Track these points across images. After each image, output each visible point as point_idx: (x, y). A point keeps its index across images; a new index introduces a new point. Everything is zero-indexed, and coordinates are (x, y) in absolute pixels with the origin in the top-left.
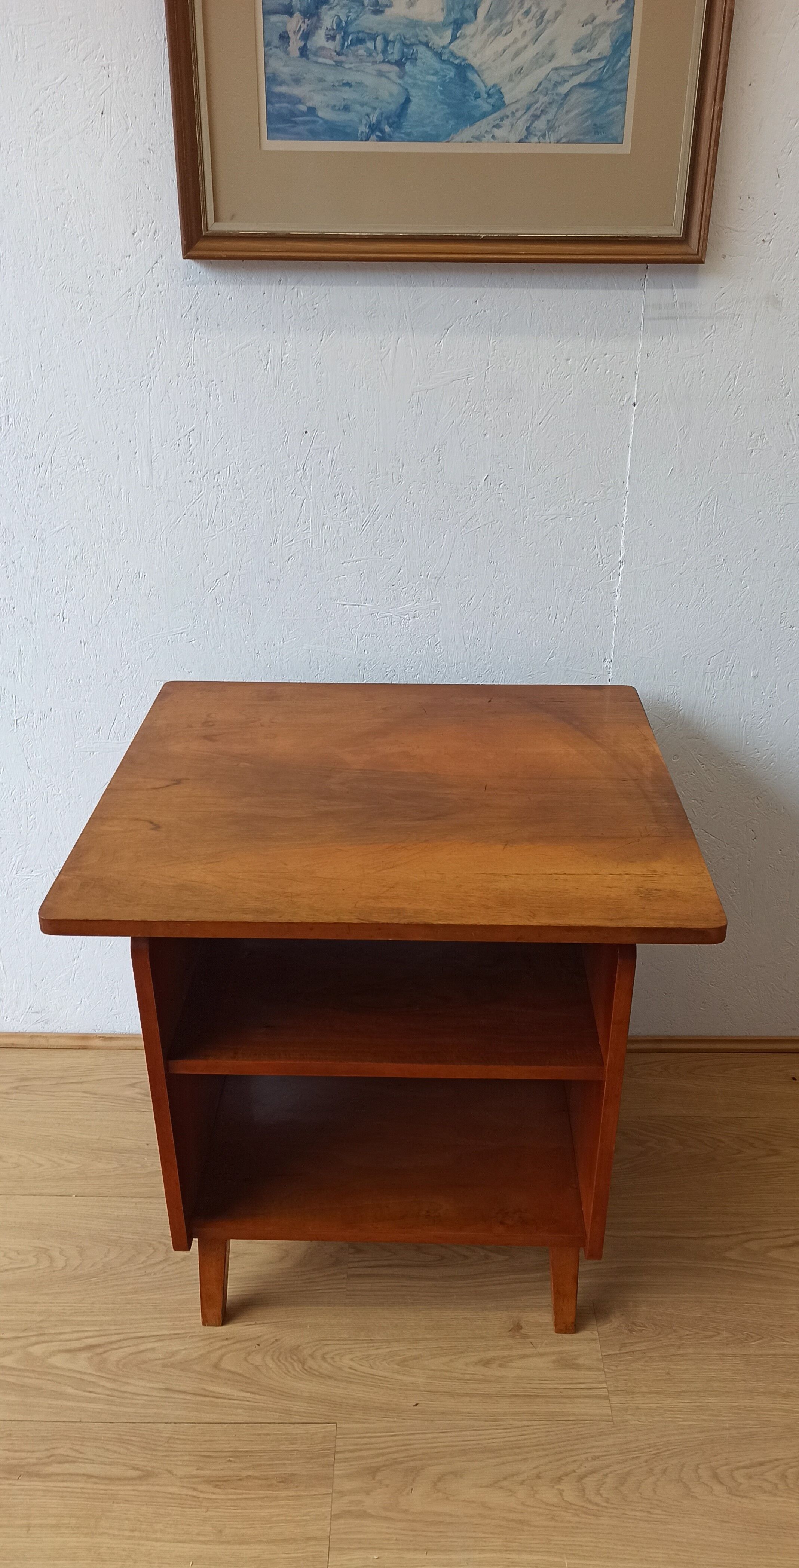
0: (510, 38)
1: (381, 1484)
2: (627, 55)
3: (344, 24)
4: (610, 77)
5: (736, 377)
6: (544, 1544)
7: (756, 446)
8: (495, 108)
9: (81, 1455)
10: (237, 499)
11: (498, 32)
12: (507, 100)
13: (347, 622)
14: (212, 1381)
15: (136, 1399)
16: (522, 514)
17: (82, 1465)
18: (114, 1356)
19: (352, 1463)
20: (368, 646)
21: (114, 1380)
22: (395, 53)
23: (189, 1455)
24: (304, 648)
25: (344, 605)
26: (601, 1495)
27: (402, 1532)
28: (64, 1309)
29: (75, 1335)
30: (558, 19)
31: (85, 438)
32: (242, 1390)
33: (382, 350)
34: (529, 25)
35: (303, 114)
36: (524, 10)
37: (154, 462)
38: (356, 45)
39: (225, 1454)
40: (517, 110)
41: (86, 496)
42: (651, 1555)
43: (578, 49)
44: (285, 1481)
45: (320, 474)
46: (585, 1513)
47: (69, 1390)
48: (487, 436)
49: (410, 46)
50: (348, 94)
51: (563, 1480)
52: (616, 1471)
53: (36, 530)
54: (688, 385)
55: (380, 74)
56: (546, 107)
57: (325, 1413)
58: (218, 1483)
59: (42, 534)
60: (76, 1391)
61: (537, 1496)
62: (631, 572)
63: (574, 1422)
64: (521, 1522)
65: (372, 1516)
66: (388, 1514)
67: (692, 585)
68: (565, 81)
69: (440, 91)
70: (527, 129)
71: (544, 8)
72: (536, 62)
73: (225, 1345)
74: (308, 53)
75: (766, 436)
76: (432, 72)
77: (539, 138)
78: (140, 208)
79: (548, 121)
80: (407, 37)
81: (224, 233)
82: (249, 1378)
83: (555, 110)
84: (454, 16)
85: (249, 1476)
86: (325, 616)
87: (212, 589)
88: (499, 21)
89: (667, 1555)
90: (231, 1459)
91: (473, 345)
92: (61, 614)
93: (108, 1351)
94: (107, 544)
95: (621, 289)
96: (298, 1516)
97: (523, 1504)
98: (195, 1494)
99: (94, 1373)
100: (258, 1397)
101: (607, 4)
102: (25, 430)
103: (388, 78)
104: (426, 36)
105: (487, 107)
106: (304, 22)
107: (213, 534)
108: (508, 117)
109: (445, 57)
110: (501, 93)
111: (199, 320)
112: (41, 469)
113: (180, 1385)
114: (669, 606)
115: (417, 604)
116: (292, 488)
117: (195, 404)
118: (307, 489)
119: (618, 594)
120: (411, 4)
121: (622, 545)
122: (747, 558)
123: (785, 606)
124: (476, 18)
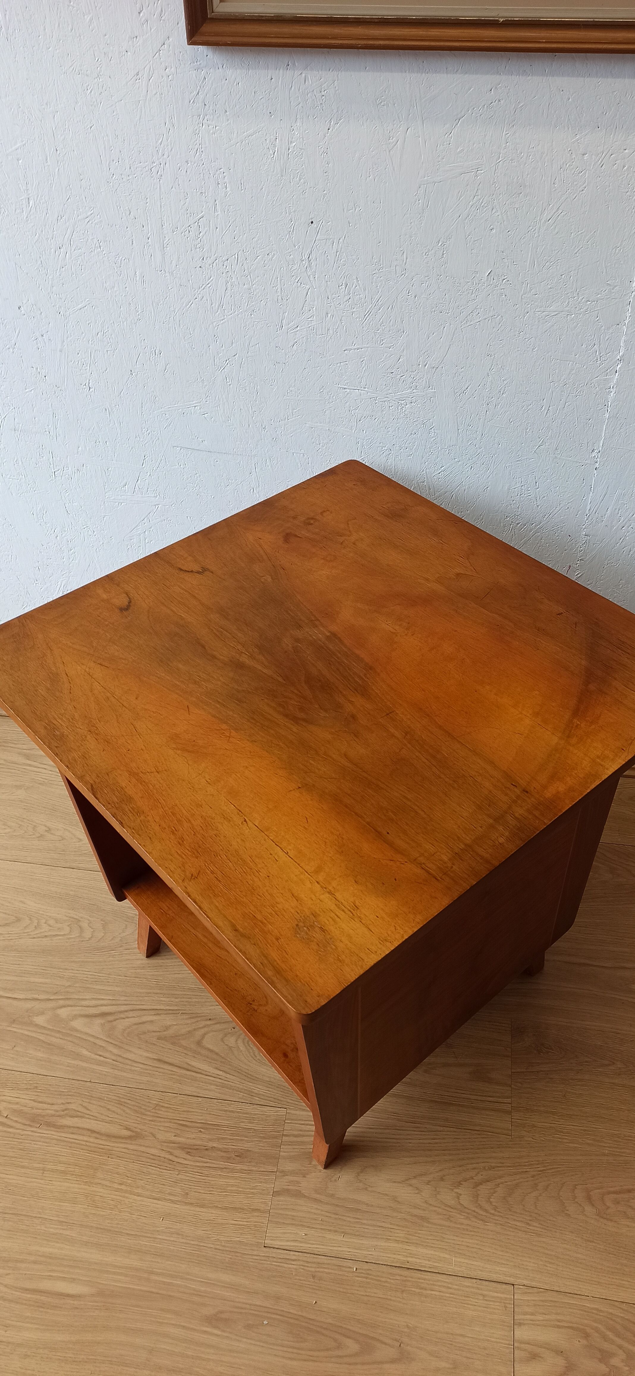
1: (316, 1168)
6: (438, 1240)
9: (88, 1112)
10: (245, 286)
13: (347, 406)
14: (194, 1057)
15: (134, 1066)
16: (523, 310)
17: (88, 1120)
18: (121, 1025)
19: (295, 1147)
20: (366, 427)
21: (120, 1047)
23: (170, 1122)
24: (308, 429)
25: (345, 391)
26: (491, 1203)
27: (327, 1214)
28: (87, 977)
29: (94, 1002)
31: (101, 221)
32: (217, 1068)
33: (391, 141)
37: (166, 247)
39: (197, 1125)
41: (104, 277)
42: (524, 1263)
44: (241, 1155)
45: (324, 264)
46: (476, 1217)
47: (85, 1052)
48: (494, 231)
51: (462, 1184)
52: (506, 1182)
53: (60, 307)
57: (280, 1098)
58: (189, 1150)
59: (66, 313)
60: (90, 1054)
61: (438, 1196)
62: (628, 370)
63: (479, 1133)
64: (422, 1218)
65: (305, 1196)
66: (318, 1196)
73: (208, 1025)
81: (230, 15)
82: (223, 1058)
85: (214, 1147)
86: (327, 399)
87: (222, 368)
89: (536, 1265)
90: (202, 1130)
91: (485, 136)
92: (87, 385)
93: (117, 1019)
94: (125, 323)
96: (247, 1189)
97: (426, 1202)
98: (171, 1157)
99: (104, 1038)
100: (228, 1076)
102: (44, 213)
107: (223, 318)
111: (207, 107)
112: (62, 250)
113: (169, 1058)
115: (414, 391)
116: (297, 277)
117: (203, 191)
118: (312, 278)
119: (613, 390)
121: (622, 344)
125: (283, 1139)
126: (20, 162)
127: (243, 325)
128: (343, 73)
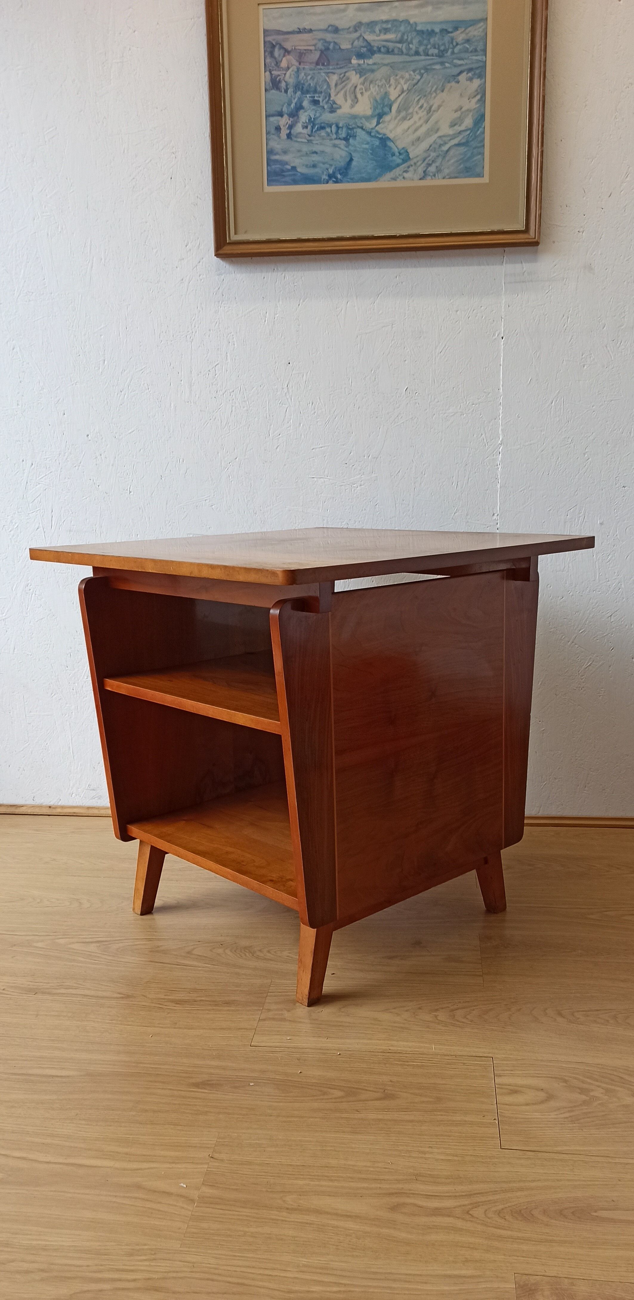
0: (411, 122)
1: (298, 1007)
2: (482, 126)
3: (313, 119)
4: (473, 140)
5: (568, 318)
6: (417, 1038)
7: (586, 361)
8: (404, 161)
9: (83, 986)
10: (245, 408)
11: (404, 119)
12: (411, 156)
14: (183, 959)
16: (431, 413)
17: (81, 990)
18: (116, 946)
20: (330, 506)
21: (113, 956)
22: (343, 134)
23: (160, 990)
24: (287, 509)
25: (313, 478)
26: (467, 1019)
27: (312, 1029)
28: (84, 925)
29: (90, 936)
30: (440, 110)
31: (151, 372)
32: (206, 964)
33: (338, 309)
34: (422, 113)
35: (289, 170)
36: (419, 106)
37: (193, 385)
38: (320, 130)
39: (186, 990)
40: (418, 162)
41: (149, 409)
43: (453, 125)
45: (298, 390)
46: (453, 1026)
47: (80, 959)
48: (407, 362)
49: (353, 129)
50: (315, 158)
51: (438, 1010)
52: (480, 1008)
53: (116, 433)
54: (537, 324)
55: (335, 146)
56: (435, 159)
57: (265, 975)
58: (178, 1002)
59: (120, 435)
60: (86, 960)
61: (417, 1017)
62: (508, 451)
63: (453, 986)
64: (402, 1028)
65: (289, 1021)
66: (302, 1020)
67: (551, 459)
68: (445, 144)
69: (370, 153)
70: (424, 172)
71: (431, 104)
72: (428, 134)
73: (197, 944)
74: (292, 136)
75: (592, 355)
76: (365, 143)
77: (431, 177)
78: (190, 231)
79: (437, 167)
80: (350, 124)
81: (240, 240)
82: (212, 959)
83: (441, 160)
84: (377, 111)
85: (202, 1000)
86: (301, 486)
87: (227, 469)
88: (405, 112)
90: (190, 992)
91: (395, 303)
92: (128, 490)
93: (112, 944)
94: (160, 441)
95: (488, 265)
96: (234, 1019)
97: (405, 1020)
99: (98, 952)
100: (217, 967)
101: (469, 99)
102: (114, 369)
103: (340, 148)
104: (362, 123)
105: (399, 161)
106: (289, 120)
107: (228, 432)
108: (412, 166)
109: (372, 134)
110: (408, 152)
111: (224, 296)
112: (122, 393)
113: (160, 960)
114: (536, 474)
115: (363, 476)
116: (279, 400)
117: (219, 348)
118: (289, 400)
119: (500, 467)
120: (352, 106)
121: (500, 432)
122: (587, 439)
123: (617, 472)
124: (391, 111)
125: (269, 994)
126: (102, 337)
127: (242, 436)
128: (307, 272)
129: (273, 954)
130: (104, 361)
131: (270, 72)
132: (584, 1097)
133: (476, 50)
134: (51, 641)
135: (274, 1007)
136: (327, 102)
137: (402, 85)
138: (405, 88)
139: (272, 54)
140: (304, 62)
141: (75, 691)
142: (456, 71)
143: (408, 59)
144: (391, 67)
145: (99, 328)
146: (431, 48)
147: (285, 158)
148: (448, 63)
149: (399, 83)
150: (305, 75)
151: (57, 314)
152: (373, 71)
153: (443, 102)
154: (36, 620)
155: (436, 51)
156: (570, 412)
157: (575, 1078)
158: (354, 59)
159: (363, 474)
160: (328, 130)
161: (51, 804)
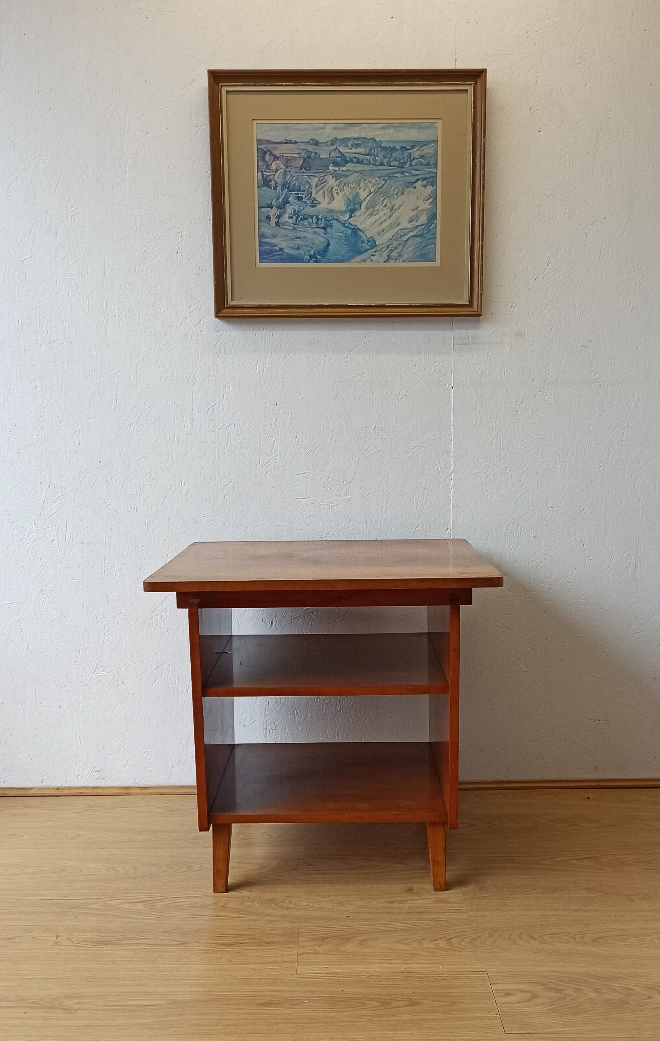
0: (378, 216)
1: (328, 943)
2: (435, 223)
3: (297, 212)
4: (428, 233)
5: (505, 373)
6: (427, 961)
7: (520, 408)
8: (372, 247)
9: (144, 938)
10: (239, 441)
11: (372, 214)
12: (377, 243)
13: (299, 508)
14: (221, 912)
16: (395, 447)
18: (159, 904)
19: (309, 937)
20: (310, 524)
21: (159, 913)
22: (322, 224)
23: (209, 936)
24: (274, 526)
25: (297, 500)
27: (341, 959)
28: (127, 888)
29: (135, 898)
30: (401, 208)
31: (157, 409)
32: (240, 914)
33: (317, 362)
34: (386, 211)
35: (277, 251)
36: (384, 205)
37: (194, 421)
38: (303, 220)
39: (231, 935)
40: (383, 248)
41: (155, 440)
43: (411, 221)
44: (270, 943)
45: (284, 426)
46: (452, 950)
47: (131, 915)
48: (374, 405)
49: (330, 220)
50: (299, 242)
51: (438, 940)
52: (470, 936)
53: (126, 460)
54: (480, 377)
55: (315, 233)
56: (397, 246)
57: (292, 920)
58: (228, 945)
59: (130, 462)
60: (139, 916)
61: (423, 946)
62: (458, 478)
63: (445, 921)
64: (413, 954)
65: (322, 954)
66: (332, 953)
67: (493, 484)
68: (406, 235)
69: (344, 240)
70: (388, 256)
71: (394, 204)
72: (391, 226)
74: (280, 225)
75: (524, 402)
76: (340, 231)
77: (394, 261)
78: (193, 296)
79: (398, 253)
80: (328, 217)
81: (236, 305)
82: (244, 910)
83: (402, 247)
84: (350, 208)
85: (247, 942)
86: (287, 505)
87: (222, 492)
88: (372, 209)
90: (235, 937)
91: (365, 358)
93: (155, 902)
94: (165, 468)
95: (440, 330)
96: (277, 955)
97: (414, 948)
98: (214, 949)
99: (146, 910)
100: (252, 916)
101: (424, 201)
102: (125, 406)
103: (319, 235)
104: (337, 216)
105: (368, 247)
106: (278, 211)
107: (224, 461)
108: (378, 251)
109: (346, 225)
110: (375, 240)
111: (221, 349)
112: (132, 426)
113: (201, 913)
114: (482, 497)
115: (338, 499)
116: (268, 434)
117: (217, 390)
118: (277, 434)
119: (452, 490)
120: (329, 203)
121: (452, 463)
122: (522, 469)
123: (547, 496)
124: (361, 208)
125: (300, 934)
126: (115, 380)
127: (236, 464)
129: (294, 904)
130: (117, 399)
131: (262, 173)
132: (559, 995)
133: (429, 164)
134: (62, 640)
135: (307, 944)
136: (309, 199)
137: (369, 188)
138: (372, 191)
139: (263, 159)
140: (290, 166)
141: (83, 683)
142: (413, 179)
143: (375, 168)
144: (361, 173)
145: (113, 373)
146: (393, 161)
147: (274, 241)
148: (407, 172)
149: (367, 187)
150: (291, 176)
151: (75, 360)
152: (346, 176)
153: (403, 202)
154: (49, 621)
155: (397, 163)
156: (508, 447)
157: (551, 982)
158: (331, 166)
159: (339, 496)
160: (310, 220)
161: (59, 785)
